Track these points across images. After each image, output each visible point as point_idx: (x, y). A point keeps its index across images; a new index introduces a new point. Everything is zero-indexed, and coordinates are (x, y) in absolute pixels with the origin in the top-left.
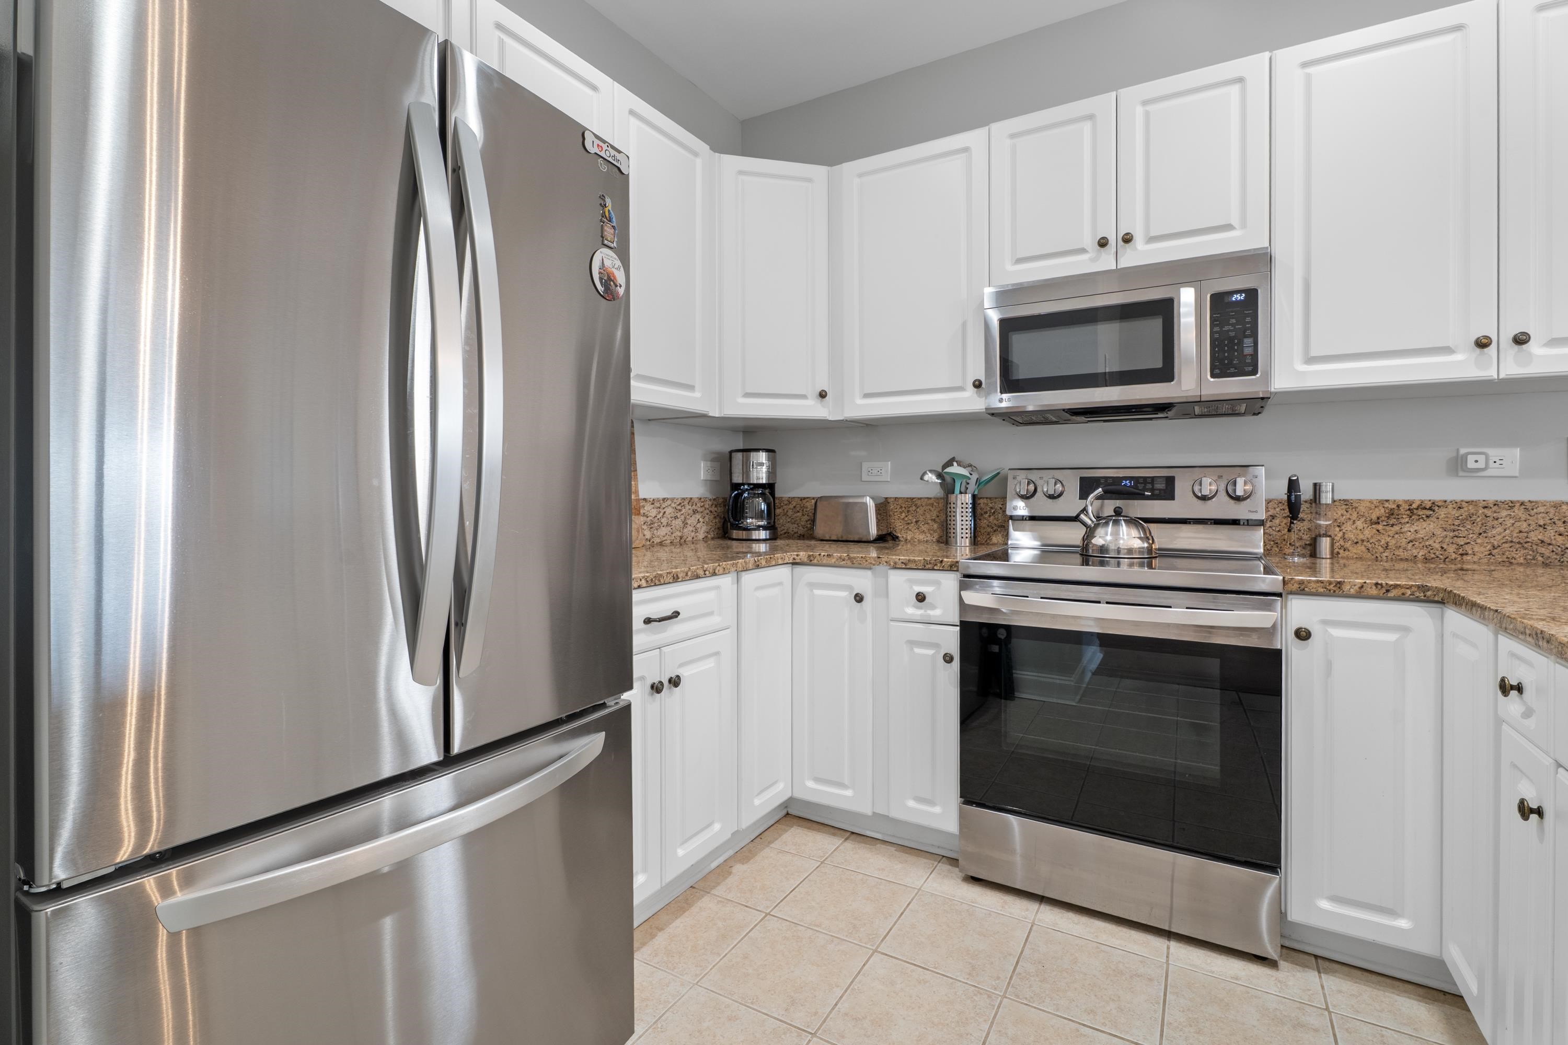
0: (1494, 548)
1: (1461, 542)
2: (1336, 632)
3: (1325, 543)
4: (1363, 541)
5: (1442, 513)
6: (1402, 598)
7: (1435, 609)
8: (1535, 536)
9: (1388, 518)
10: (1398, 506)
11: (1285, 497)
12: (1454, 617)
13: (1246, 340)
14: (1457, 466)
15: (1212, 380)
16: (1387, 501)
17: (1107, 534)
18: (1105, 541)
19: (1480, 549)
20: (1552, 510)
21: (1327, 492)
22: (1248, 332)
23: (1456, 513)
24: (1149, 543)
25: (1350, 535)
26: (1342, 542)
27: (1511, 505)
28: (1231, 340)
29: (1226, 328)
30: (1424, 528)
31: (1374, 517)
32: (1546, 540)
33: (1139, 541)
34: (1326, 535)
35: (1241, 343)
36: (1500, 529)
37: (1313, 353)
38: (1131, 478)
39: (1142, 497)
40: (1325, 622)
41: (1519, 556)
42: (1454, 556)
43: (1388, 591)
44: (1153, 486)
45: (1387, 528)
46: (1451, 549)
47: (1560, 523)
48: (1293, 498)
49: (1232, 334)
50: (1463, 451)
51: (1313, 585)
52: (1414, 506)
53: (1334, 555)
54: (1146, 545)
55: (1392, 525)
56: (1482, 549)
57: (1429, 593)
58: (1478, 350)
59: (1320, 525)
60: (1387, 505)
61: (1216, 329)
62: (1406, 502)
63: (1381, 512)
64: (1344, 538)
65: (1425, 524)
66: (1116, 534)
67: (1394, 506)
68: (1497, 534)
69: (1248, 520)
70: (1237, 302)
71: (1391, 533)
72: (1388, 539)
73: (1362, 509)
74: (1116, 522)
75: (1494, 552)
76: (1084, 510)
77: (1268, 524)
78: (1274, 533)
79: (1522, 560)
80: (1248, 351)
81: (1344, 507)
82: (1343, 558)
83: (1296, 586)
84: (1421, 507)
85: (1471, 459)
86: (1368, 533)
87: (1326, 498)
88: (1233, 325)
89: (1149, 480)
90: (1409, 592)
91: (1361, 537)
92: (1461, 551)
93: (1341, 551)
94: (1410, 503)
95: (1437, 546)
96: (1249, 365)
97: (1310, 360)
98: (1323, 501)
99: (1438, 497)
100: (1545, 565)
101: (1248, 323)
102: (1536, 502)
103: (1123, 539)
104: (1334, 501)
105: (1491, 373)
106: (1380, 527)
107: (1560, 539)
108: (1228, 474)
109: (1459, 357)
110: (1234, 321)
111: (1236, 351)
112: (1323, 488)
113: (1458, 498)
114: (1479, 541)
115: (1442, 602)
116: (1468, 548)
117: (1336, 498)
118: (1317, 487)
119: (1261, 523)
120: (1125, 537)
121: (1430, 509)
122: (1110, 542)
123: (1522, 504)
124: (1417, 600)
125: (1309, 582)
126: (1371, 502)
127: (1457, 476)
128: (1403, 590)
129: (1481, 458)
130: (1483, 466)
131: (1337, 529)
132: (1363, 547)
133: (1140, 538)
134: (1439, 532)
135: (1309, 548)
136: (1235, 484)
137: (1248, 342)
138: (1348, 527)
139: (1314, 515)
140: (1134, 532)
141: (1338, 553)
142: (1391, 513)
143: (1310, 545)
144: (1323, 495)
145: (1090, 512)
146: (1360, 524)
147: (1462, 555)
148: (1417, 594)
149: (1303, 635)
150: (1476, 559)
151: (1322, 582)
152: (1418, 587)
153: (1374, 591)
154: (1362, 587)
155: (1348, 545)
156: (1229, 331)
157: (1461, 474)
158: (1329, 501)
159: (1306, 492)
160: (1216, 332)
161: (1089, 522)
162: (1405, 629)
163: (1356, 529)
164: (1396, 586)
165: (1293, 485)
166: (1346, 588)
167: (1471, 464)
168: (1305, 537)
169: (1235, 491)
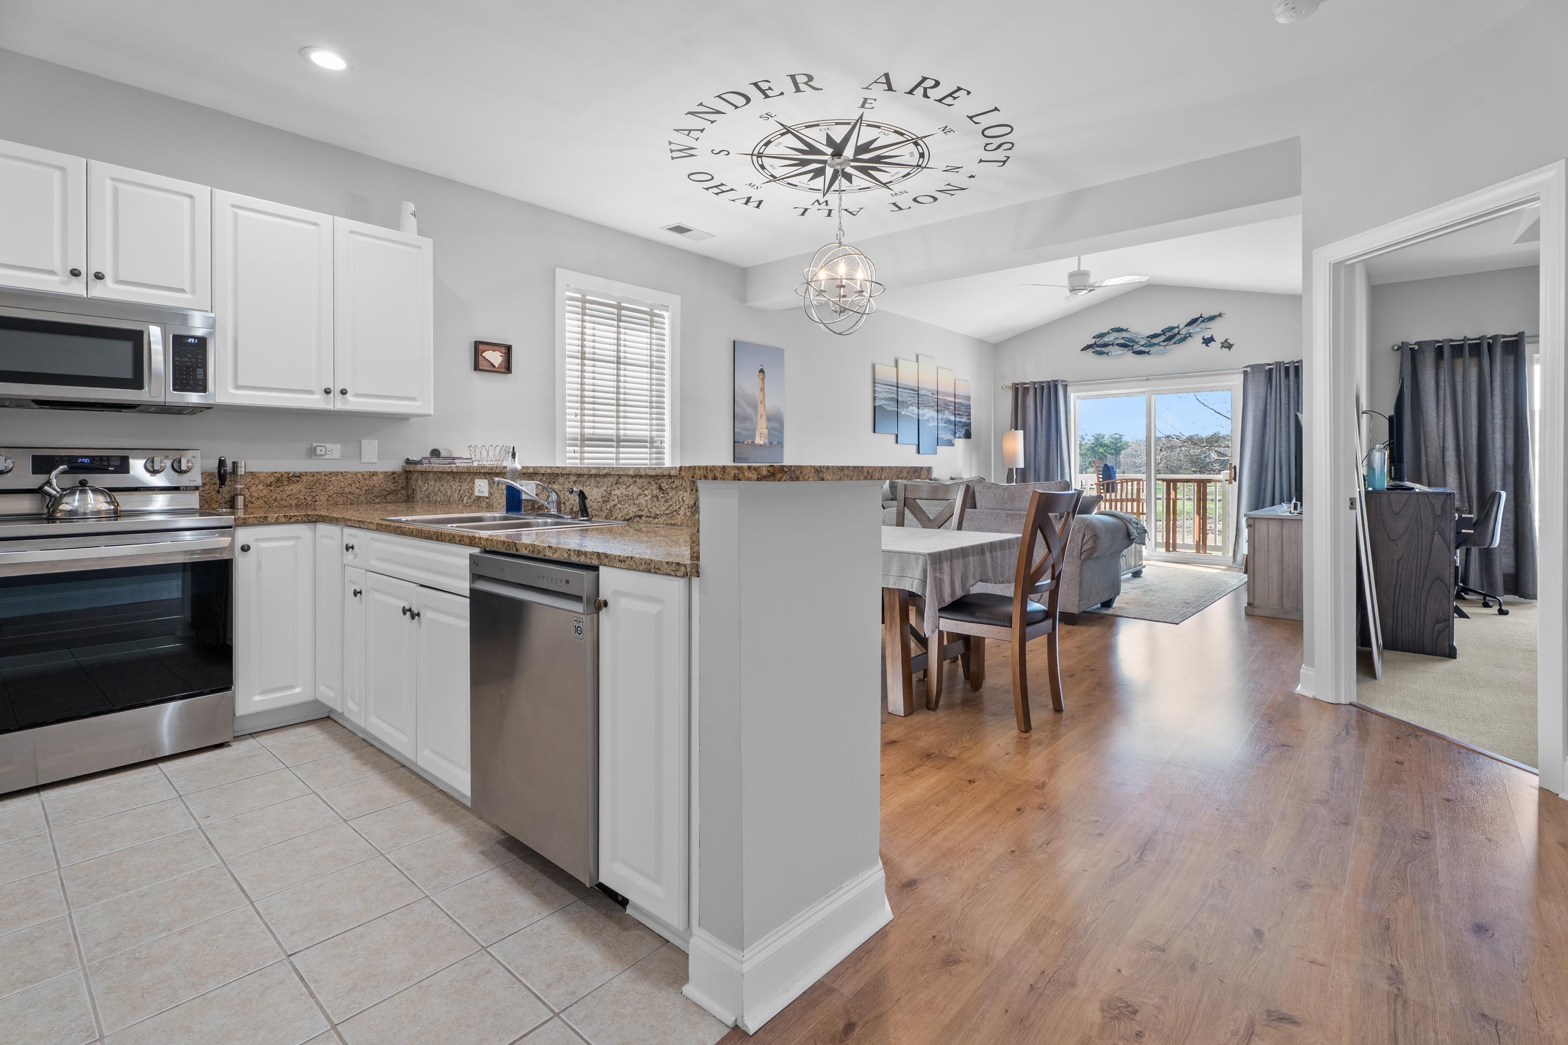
0: (329, 497)
1: (314, 494)
2: (263, 545)
3: (240, 499)
4: (262, 497)
5: (304, 479)
6: (297, 522)
7: (311, 525)
8: (347, 490)
9: (277, 482)
10: (282, 475)
11: (217, 471)
12: (322, 528)
13: (198, 370)
14: (312, 453)
15: (175, 392)
16: (276, 472)
17: (75, 501)
18: (73, 506)
19: (323, 498)
20: (354, 476)
21: (241, 467)
22: (200, 365)
23: (311, 479)
24: (115, 506)
25: (255, 494)
26: (250, 499)
27: (337, 474)
28: (188, 368)
29: (184, 359)
30: (295, 488)
31: (268, 482)
32: (352, 491)
33: (106, 504)
34: (241, 495)
35: (195, 371)
36: (332, 487)
37: (240, 383)
38: (86, 457)
39: (104, 470)
40: (257, 540)
41: (340, 500)
42: (311, 502)
43: (290, 519)
44: (109, 463)
45: (276, 489)
46: (309, 499)
47: (357, 483)
48: (222, 471)
49: (189, 364)
50: (314, 445)
51: (251, 520)
52: (290, 475)
53: (245, 506)
54: (112, 507)
55: (279, 487)
56: (324, 498)
57: (309, 518)
58: (325, 394)
59: (237, 489)
60: (276, 475)
61: (177, 359)
62: (286, 473)
63: (272, 479)
64: (251, 496)
65: (296, 486)
66: (83, 501)
67: (280, 476)
68: (331, 489)
69: (186, 487)
70: (191, 343)
71: (278, 492)
72: (276, 495)
73: (262, 478)
74: (83, 492)
75: (330, 499)
76: (49, 483)
77: (201, 489)
78: (205, 495)
79: (341, 502)
80: (200, 377)
81: (251, 477)
82: (250, 508)
83: (242, 521)
84: (294, 476)
85: (318, 449)
86: (265, 492)
87: (241, 471)
88: (189, 358)
89: (105, 459)
90: (300, 518)
91: (261, 494)
92: (314, 500)
93: (249, 504)
94: (288, 473)
95: (302, 497)
96: (200, 386)
97: (238, 387)
98: (239, 473)
99: (302, 470)
100: (352, 504)
101: (200, 359)
102: (348, 472)
103: (91, 504)
104: (245, 473)
105: (330, 407)
106: (272, 488)
107: (357, 490)
108: (176, 455)
109: (317, 397)
110: (190, 356)
111: (191, 375)
112: (239, 465)
113: (312, 471)
114: (323, 493)
115: (315, 522)
116: (317, 497)
117: (247, 471)
118: (235, 464)
119: (197, 488)
120: (92, 502)
121: (299, 477)
122: (78, 506)
123: (342, 473)
124: (304, 522)
125: (249, 518)
126: (267, 473)
127: (312, 458)
128: (297, 518)
129: (323, 449)
130: (324, 453)
131: (247, 490)
132: (262, 501)
133: (107, 502)
134: (303, 490)
135: (229, 503)
136: (180, 461)
137: (200, 371)
138: (253, 488)
139: (233, 482)
140: (101, 498)
141: (248, 505)
142: (278, 480)
143: (229, 501)
144: (239, 469)
145: (55, 484)
146: (260, 487)
147: (314, 502)
148: (304, 519)
149: (246, 549)
150: (321, 503)
151: (256, 517)
152: (304, 515)
153: (283, 520)
154: (277, 518)
155: (253, 500)
156: (186, 361)
157: (314, 457)
158: (243, 473)
159: (229, 467)
160: (177, 361)
161: (54, 493)
162: (298, 538)
163: (259, 490)
164: (294, 516)
165: (222, 463)
166: (269, 519)
167: (318, 452)
168: (226, 496)
169: (180, 467)
